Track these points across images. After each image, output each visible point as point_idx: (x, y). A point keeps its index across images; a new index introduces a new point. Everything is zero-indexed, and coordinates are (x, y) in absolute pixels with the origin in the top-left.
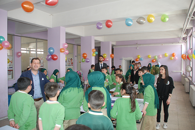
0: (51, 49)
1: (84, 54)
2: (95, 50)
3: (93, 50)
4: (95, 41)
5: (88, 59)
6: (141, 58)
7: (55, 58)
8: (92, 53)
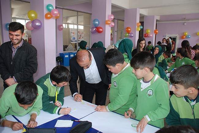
0: (96, 21)
1: (127, 28)
2: (140, 24)
3: (138, 24)
4: (140, 15)
5: (133, 34)
6: (189, 35)
7: (100, 31)
8: (137, 27)
